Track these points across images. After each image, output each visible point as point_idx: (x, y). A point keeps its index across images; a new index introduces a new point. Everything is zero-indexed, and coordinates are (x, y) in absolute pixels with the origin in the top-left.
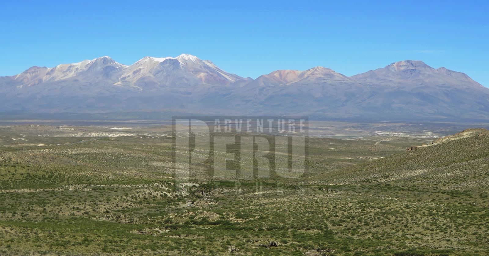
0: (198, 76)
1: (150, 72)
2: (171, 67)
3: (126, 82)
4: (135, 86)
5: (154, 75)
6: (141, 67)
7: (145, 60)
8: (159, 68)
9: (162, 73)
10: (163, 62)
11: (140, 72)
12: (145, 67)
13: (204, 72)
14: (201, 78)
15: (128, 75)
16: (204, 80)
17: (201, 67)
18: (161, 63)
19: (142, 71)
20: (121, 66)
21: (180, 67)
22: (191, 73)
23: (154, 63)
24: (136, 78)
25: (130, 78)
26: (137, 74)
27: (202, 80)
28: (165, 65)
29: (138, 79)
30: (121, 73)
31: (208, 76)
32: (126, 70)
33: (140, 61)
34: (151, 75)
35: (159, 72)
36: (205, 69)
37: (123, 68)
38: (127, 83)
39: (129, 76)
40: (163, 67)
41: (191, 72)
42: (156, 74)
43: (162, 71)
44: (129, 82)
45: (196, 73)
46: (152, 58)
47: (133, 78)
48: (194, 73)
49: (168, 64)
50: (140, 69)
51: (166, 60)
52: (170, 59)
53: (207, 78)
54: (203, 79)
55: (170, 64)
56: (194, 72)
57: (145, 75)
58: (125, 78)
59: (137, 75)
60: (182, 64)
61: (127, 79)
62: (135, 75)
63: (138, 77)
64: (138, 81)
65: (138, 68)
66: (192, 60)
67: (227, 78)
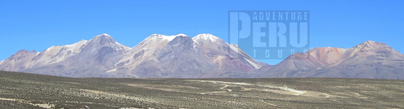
0: (215, 61)
1: (154, 55)
2: (181, 48)
3: (123, 68)
4: (132, 73)
5: (159, 59)
6: (145, 49)
7: (152, 39)
8: (166, 49)
9: (170, 56)
10: (172, 41)
11: (143, 55)
12: (150, 49)
13: (222, 54)
14: (218, 63)
15: (128, 59)
16: (221, 65)
17: (219, 48)
18: (170, 42)
19: (145, 54)
20: (122, 47)
21: (193, 48)
22: (206, 56)
23: (162, 43)
24: (136, 63)
25: (129, 63)
26: (139, 57)
27: (218, 66)
28: (175, 45)
29: (138, 65)
30: (120, 57)
31: (226, 59)
32: (128, 53)
33: (146, 41)
34: (155, 59)
35: (165, 54)
36: (225, 51)
37: (125, 50)
38: (123, 70)
39: (128, 61)
40: (172, 47)
41: (206, 55)
42: (161, 57)
43: (169, 52)
44: (127, 69)
45: (212, 56)
46: (161, 36)
47: (133, 63)
48: (209, 56)
49: (178, 44)
50: (143, 51)
51: (177, 37)
52: (181, 37)
53: (226, 63)
54: (221, 63)
55: (181, 43)
56: (209, 55)
57: (148, 58)
58: (123, 63)
59: (138, 59)
60: (196, 44)
61: (125, 64)
62: (136, 59)
63: (139, 62)
64: (137, 67)
65: (141, 50)
66: (212, 40)
67: (254, 66)
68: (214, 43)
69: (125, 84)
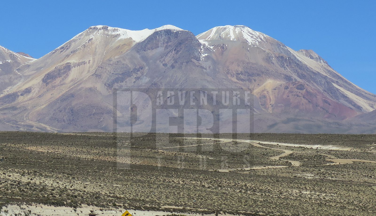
0: (256, 91)
1: (97, 75)
2: (168, 59)
3: (14, 108)
4: (39, 121)
5: (109, 86)
6: (73, 60)
7: (91, 36)
8: (127, 62)
9: (138, 78)
10: (144, 41)
11: (67, 75)
12: (87, 61)
13: (275, 76)
14: (265, 97)
15: (27, 86)
16: (273, 102)
17: (268, 59)
18: (139, 44)
19: (74, 74)
20: (12, 56)
21: (198, 59)
22: (234, 79)
23: (118, 47)
24: (48, 96)
25: (30, 96)
26: (58, 81)
27: (264, 105)
28: (150, 53)
29: (53, 99)
30: (7, 81)
31: (287, 88)
32: (27, 72)
33: (74, 41)
34: (99, 86)
35: (126, 74)
36: (283, 66)
37: (19, 64)
38: (17, 112)
39: (28, 91)
40: (145, 59)
41: (232, 76)
42: (116, 80)
43: (136, 70)
44: (25, 109)
45: (250, 81)
46: (114, 30)
47: (40, 96)
48: (242, 80)
49: (161, 50)
50: (68, 67)
51: (156, 33)
52: (168, 32)
53: (285, 96)
54: (272, 98)
55: (166, 47)
56: (242, 77)
57: (80, 84)
58: (13, 96)
59: (54, 87)
60: (207, 50)
61: (21, 99)
62: (50, 86)
63: (57, 94)
64: (51, 105)
65: (62, 63)
66: (250, 40)
67: (359, 104)
68: (253, 49)
69: (17, 146)
